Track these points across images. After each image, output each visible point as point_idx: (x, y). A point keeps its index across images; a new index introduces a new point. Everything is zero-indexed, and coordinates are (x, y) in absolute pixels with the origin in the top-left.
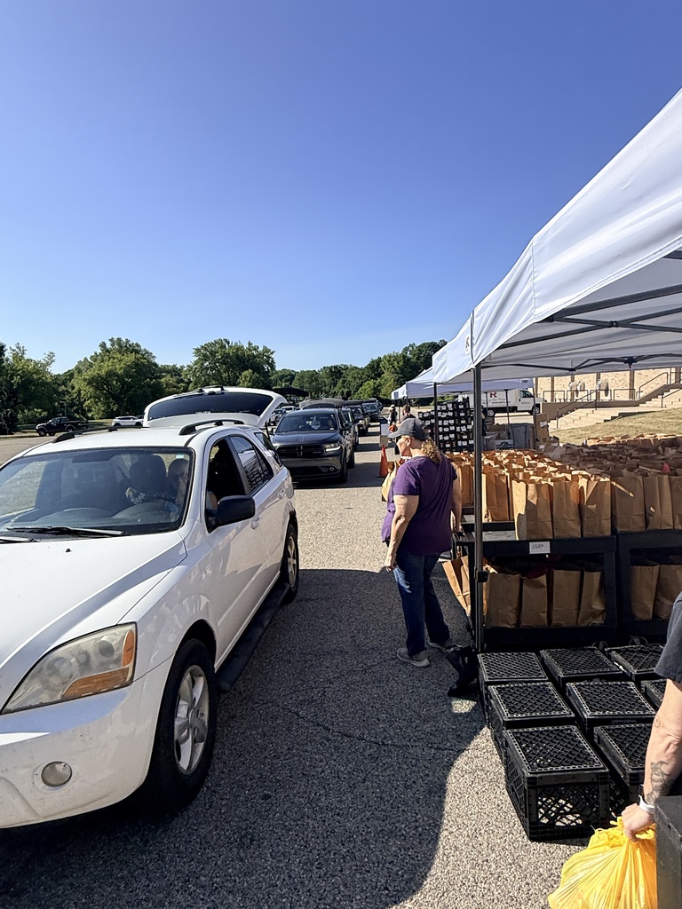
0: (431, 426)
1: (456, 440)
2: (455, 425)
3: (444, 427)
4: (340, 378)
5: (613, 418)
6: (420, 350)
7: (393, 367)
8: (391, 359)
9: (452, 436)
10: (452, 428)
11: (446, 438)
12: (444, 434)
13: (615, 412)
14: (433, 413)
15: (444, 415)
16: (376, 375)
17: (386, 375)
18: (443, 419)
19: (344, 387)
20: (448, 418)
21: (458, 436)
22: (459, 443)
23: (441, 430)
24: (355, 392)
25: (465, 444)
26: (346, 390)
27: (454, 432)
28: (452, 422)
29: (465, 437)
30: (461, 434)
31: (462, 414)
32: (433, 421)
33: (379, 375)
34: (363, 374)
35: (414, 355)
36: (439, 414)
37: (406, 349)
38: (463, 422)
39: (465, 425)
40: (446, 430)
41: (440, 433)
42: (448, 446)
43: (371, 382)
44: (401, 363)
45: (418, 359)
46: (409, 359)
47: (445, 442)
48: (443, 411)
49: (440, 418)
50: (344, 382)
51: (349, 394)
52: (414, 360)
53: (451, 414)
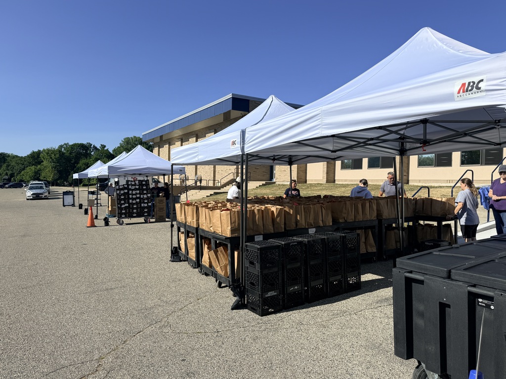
0: (124, 194)
1: (140, 202)
2: (140, 194)
3: (133, 195)
4: (4, 162)
5: (211, 195)
6: (72, 148)
7: (51, 158)
8: (49, 152)
9: (138, 200)
10: (138, 196)
11: (134, 202)
12: (133, 199)
13: (212, 192)
14: (126, 186)
15: (133, 187)
16: (36, 163)
17: (45, 163)
18: (133, 190)
19: (8, 170)
20: (136, 189)
21: (142, 200)
22: (142, 205)
23: (131, 196)
24: (18, 174)
25: (146, 205)
26: (9, 172)
27: (139, 198)
28: (138, 192)
29: (146, 201)
30: (143, 199)
31: (145, 187)
32: (126, 191)
33: (40, 162)
34: (25, 161)
35: (68, 151)
36: (130, 187)
37: (61, 146)
38: (145, 192)
39: (146, 194)
40: (134, 197)
41: (131, 199)
42: (135, 206)
43: (33, 168)
44: (58, 156)
45: (70, 153)
46: (63, 154)
47: (133, 204)
48: (132, 185)
49: (131, 189)
50: (8, 166)
51: (12, 175)
52: (67, 154)
53: (137, 187)
